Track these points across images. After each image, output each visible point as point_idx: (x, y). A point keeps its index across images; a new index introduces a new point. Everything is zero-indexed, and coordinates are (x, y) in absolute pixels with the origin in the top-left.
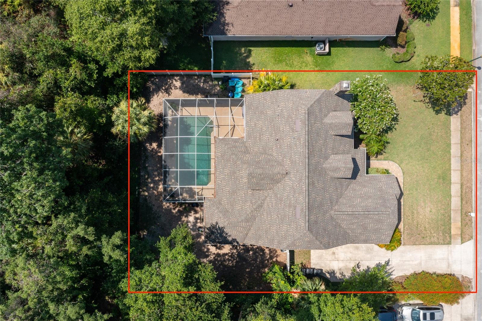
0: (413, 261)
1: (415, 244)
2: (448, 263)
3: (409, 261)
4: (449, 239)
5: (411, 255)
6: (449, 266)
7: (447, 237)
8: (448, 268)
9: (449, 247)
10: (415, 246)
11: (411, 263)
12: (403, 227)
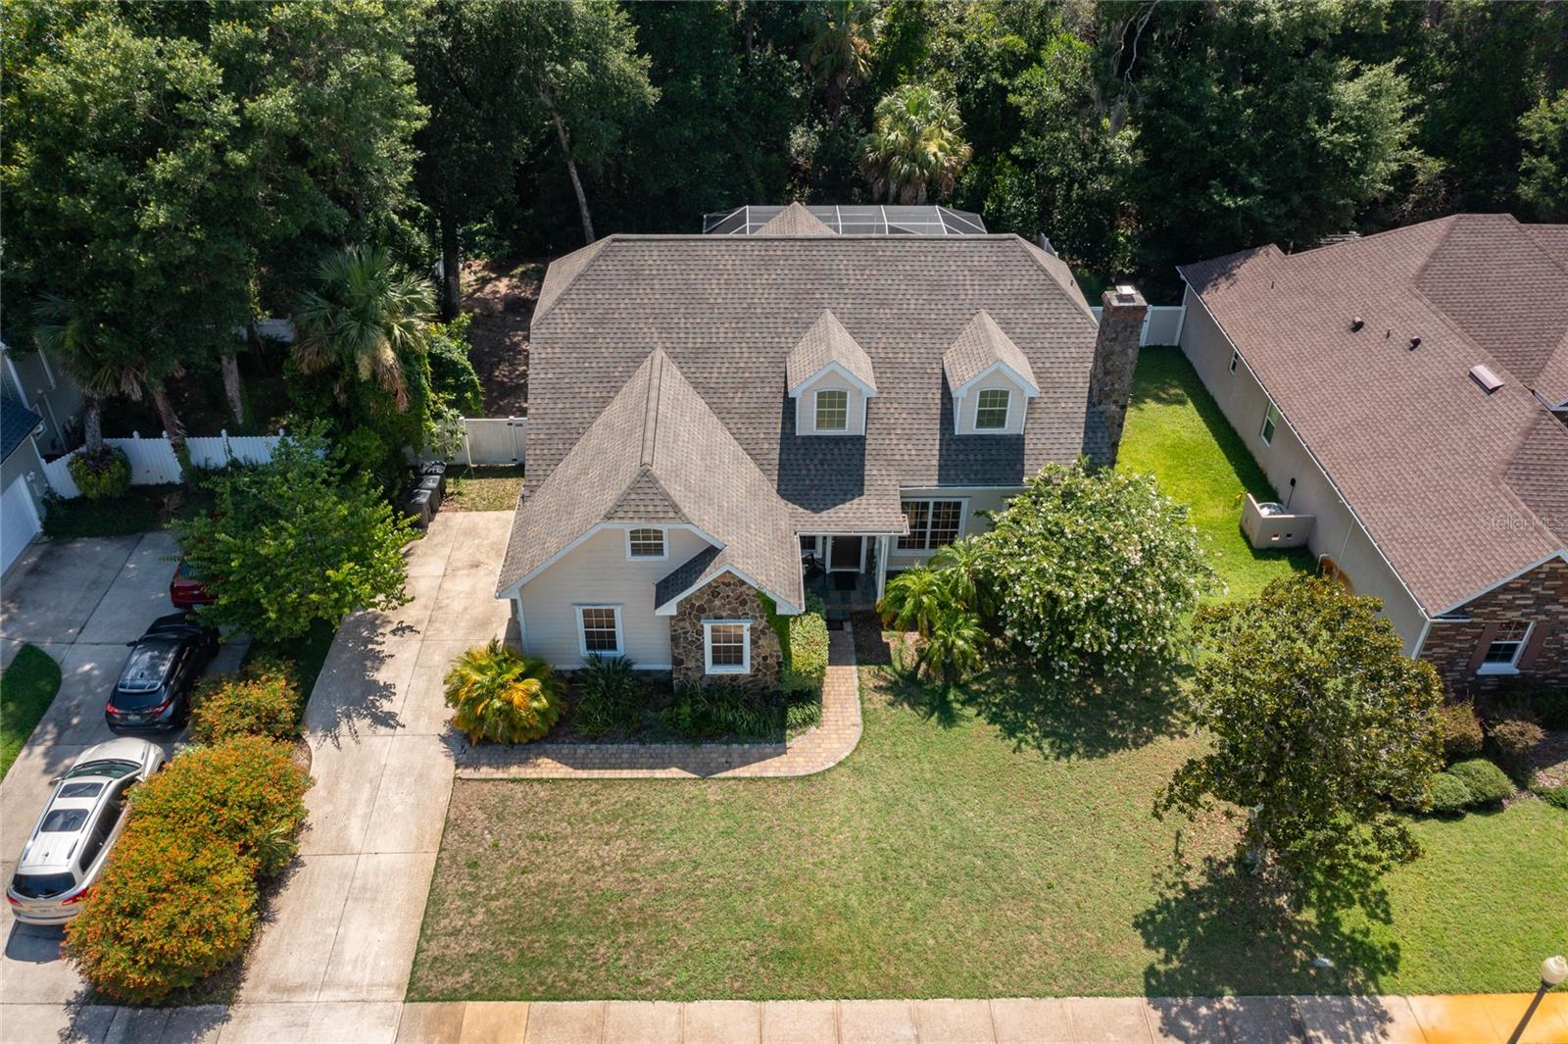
0: (367, 817)
1: (449, 824)
2: (301, 987)
3: (373, 799)
4: (438, 986)
5: (399, 809)
6: (284, 990)
7: (450, 981)
8: (275, 988)
9: (391, 993)
10: (440, 825)
11: (361, 809)
12: (545, 776)
